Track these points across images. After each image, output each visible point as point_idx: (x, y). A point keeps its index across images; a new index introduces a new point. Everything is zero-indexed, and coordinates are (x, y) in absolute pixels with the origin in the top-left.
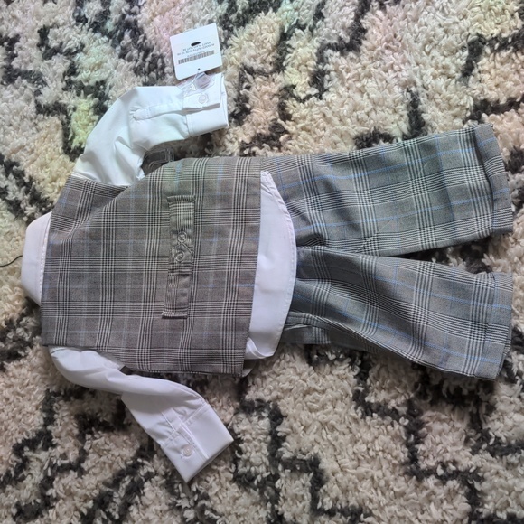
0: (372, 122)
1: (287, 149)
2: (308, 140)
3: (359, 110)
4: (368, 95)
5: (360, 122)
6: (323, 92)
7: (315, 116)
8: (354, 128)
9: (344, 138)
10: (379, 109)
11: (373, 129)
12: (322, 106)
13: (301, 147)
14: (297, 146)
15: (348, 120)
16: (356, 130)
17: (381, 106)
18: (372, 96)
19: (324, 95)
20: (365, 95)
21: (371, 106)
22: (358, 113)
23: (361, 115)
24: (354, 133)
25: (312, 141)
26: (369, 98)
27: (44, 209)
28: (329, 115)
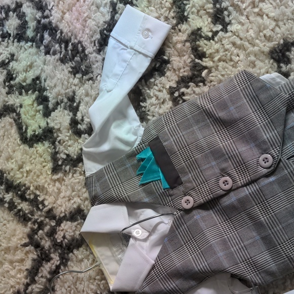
0: (279, 35)
1: (211, 81)
2: (227, 68)
3: (264, 29)
4: (267, 15)
5: (268, 39)
6: (227, 26)
7: (227, 47)
8: (264, 45)
9: (258, 57)
10: (281, 23)
11: (282, 42)
12: (230, 37)
13: (223, 75)
14: (219, 76)
15: (257, 41)
16: (267, 47)
17: (282, 20)
18: (272, 15)
19: (229, 28)
20: (264, 16)
21: (274, 23)
22: (265, 32)
23: (268, 32)
24: (267, 49)
25: (231, 68)
26: (269, 18)
27: (19, 192)
28: (238, 42)
